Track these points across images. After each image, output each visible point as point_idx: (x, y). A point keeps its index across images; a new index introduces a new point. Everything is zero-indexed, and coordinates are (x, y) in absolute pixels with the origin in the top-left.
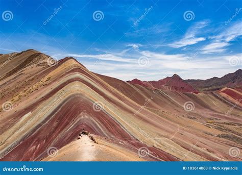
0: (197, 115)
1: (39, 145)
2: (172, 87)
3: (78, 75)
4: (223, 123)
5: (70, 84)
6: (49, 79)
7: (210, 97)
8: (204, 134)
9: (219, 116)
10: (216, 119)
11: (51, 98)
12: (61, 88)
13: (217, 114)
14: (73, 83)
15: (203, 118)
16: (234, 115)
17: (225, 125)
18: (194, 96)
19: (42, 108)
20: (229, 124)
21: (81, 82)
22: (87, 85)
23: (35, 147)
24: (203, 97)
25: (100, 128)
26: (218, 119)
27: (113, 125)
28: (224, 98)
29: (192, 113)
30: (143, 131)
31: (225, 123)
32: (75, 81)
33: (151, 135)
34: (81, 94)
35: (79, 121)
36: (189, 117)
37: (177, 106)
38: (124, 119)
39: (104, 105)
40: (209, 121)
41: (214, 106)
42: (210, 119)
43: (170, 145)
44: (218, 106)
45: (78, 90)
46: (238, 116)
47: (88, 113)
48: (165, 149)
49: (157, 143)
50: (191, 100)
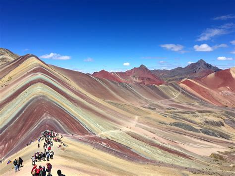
0: (157, 105)
1: (7, 144)
2: (139, 77)
3: (40, 76)
4: (178, 112)
5: (32, 86)
6: (10, 78)
7: (170, 88)
8: (158, 123)
9: (176, 106)
10: (173, 109)
11: (14, 101)
12: (24, 90)
13: (175, 104)
14: (35, 84)
15: (162, 108)
16: (190, 104)
17: (180, 114)
18: (156, 87)
19: (6, 110)
20: (183, 113)
21: (43, 83)
22: (49, 86)
23: (3, 146)
24: (164, 88)
25: (62, 127)
26: (175, 108)
27: (73, 123)
28: (182, 89)
29: (153, 104)
30: (100, 127)
31: (180, 112)
32: (38, 82)
33: (107, 129)
34: (44, 96)
35: (43, 121)
36: (150, 108)
37: (140, 98)
38: (84, 117)
39: (66, 105)
40: (167, 111)
41: (173, 96)
42: (168, 109)
43: (122, 136)
44: (177, 97)
45: (40, 92)
46: (193, 105)
47: (51, 114)
48: (118, 140)
49: (111, 135)
50: (153, 91)
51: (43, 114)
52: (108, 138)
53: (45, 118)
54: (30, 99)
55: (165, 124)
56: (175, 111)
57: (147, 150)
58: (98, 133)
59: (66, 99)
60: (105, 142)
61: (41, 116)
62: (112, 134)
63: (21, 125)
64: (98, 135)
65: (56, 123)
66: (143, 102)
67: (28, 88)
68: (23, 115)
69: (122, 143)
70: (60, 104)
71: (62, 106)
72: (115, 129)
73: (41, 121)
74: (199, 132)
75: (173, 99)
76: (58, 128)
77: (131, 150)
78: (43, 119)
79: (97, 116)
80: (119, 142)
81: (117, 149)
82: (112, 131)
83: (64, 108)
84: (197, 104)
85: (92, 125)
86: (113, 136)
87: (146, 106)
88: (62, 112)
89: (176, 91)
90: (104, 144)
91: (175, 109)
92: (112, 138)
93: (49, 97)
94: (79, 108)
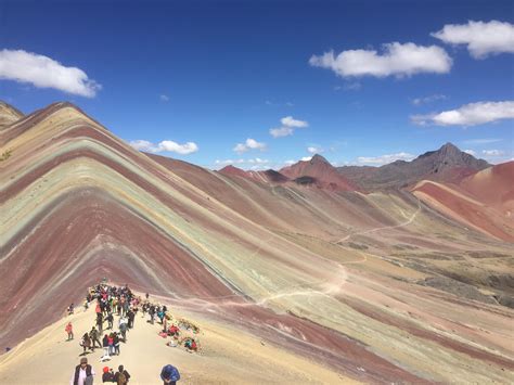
0: (369, 239)
3: (86, 142)
4: (423, 256)
5: (62, 164)
6: (7, 155)
7: (393, 200)
9: (415, 241)
10: (408, 247)
12: (40, 175)
14: (73, 161)
15: (381, 245)
16: (446, 237)
17: (427, 260)
18: (362, 198)
20: (435, 258)
21: (95, 158)
24: (380, 200)
25: (153, 274)
26: (413, 246)
27: (187, 265)
28: (422, 202)
29: (359, 236)
30: (262, 278)
31: (427, 256)
32: (79, 156)
33: (283, 285)
34: (96, 189)
35: (91, 258)
36: (351, 245)
37: (326, 221)
38: (214, 251)
39: (159, 216)
40: (394, 252)
41: (403, 219)
42: (397, 248)
43: (331, 308)
44: (411, 220)
45: (87, 179)
46: (452, 239)
47: (117, 237)
48: (320, 317)
49: (297, 304)
50: (355, 208)
51: (94, 236)
52: (291, 313)
53: (100, 248)
54: (56, 195)
55: (406, 281)
56: (415, 252)
57: (412, 350)
58: (260, 296)
59: (158, 201)
60: (289, 325)
61: (88, 242)
62: (300, 302)
63: (22, 269)
64: (261, 303)
65: (133, 262)
66: (335, 232)
67: (52, 171)
68: (32, 240)
69: (336, 328)
70: (142, 212)
71: (150, 218)
72: (304, 286)
73: (88, 256)
74: (493, 303)
75: (402, 225)
76: (141, 278)
77: (368, 349)
78: (92, 252)
79: (247, 251)
80: (324, 323)
81: (327, 345)
82: (298, 293)
83: (155, 222)
84: (462, 238)
85: (238, 272)
86: (305, 308)
87: (342, 240)
88: (149, 231)
89: (409, 206)
90: (285, 330)
91: (412, 248)
92: (302, 311)
93: (111, 192)
94: (197, 227)
